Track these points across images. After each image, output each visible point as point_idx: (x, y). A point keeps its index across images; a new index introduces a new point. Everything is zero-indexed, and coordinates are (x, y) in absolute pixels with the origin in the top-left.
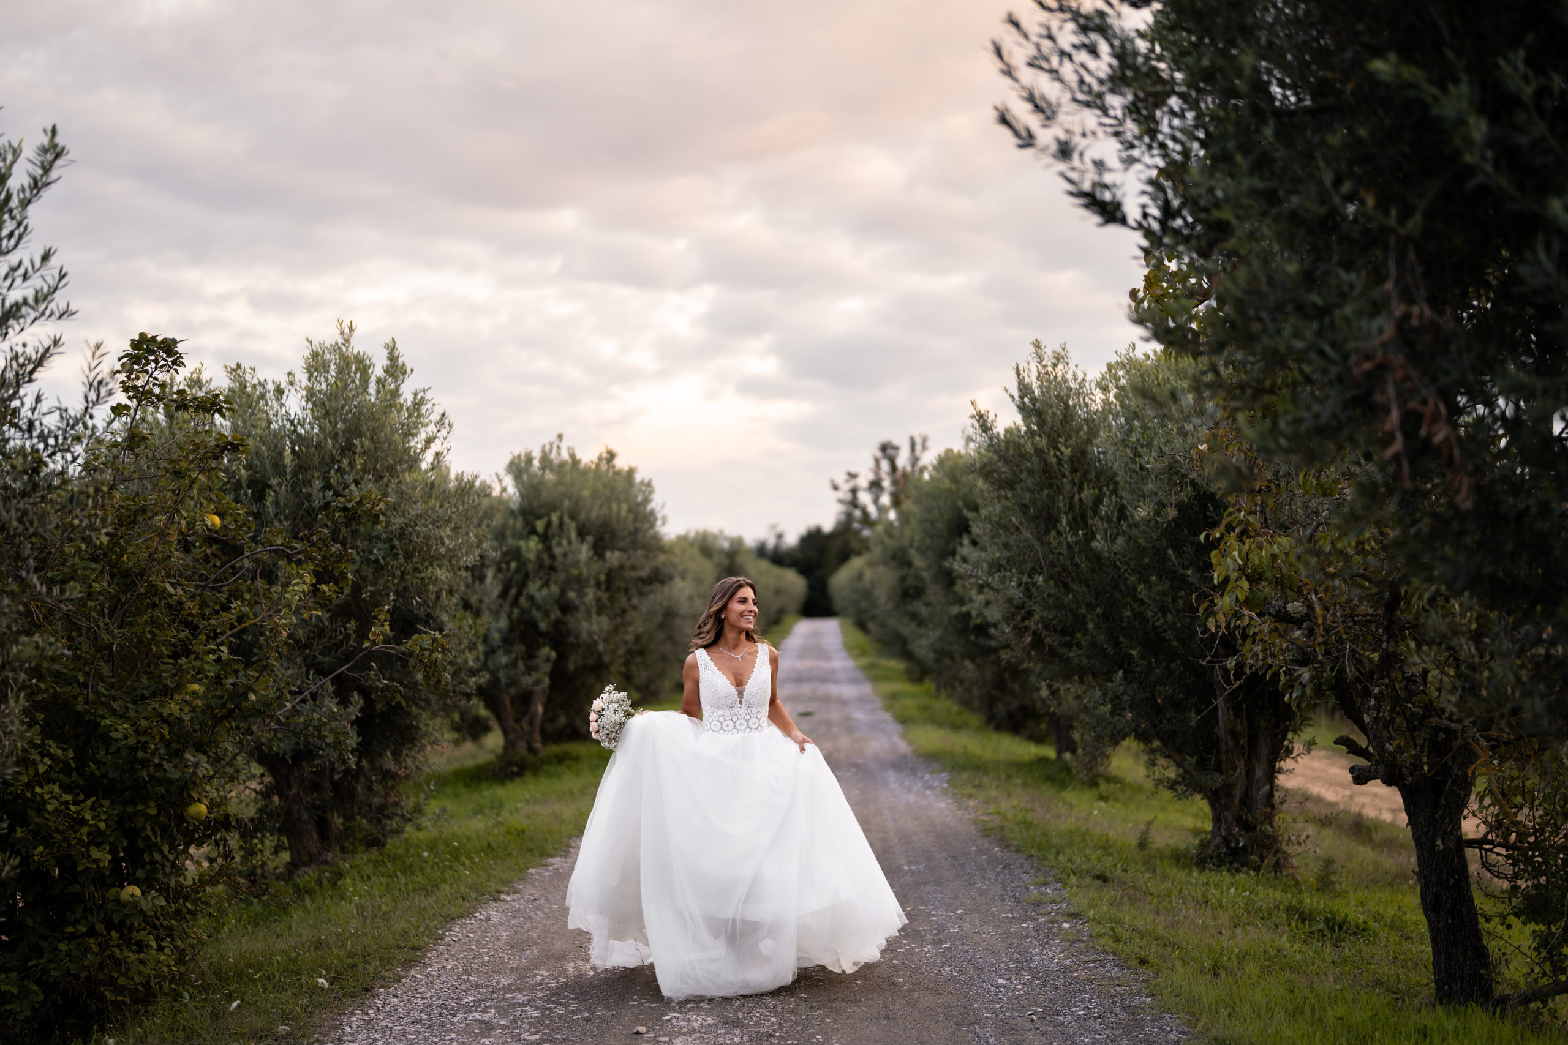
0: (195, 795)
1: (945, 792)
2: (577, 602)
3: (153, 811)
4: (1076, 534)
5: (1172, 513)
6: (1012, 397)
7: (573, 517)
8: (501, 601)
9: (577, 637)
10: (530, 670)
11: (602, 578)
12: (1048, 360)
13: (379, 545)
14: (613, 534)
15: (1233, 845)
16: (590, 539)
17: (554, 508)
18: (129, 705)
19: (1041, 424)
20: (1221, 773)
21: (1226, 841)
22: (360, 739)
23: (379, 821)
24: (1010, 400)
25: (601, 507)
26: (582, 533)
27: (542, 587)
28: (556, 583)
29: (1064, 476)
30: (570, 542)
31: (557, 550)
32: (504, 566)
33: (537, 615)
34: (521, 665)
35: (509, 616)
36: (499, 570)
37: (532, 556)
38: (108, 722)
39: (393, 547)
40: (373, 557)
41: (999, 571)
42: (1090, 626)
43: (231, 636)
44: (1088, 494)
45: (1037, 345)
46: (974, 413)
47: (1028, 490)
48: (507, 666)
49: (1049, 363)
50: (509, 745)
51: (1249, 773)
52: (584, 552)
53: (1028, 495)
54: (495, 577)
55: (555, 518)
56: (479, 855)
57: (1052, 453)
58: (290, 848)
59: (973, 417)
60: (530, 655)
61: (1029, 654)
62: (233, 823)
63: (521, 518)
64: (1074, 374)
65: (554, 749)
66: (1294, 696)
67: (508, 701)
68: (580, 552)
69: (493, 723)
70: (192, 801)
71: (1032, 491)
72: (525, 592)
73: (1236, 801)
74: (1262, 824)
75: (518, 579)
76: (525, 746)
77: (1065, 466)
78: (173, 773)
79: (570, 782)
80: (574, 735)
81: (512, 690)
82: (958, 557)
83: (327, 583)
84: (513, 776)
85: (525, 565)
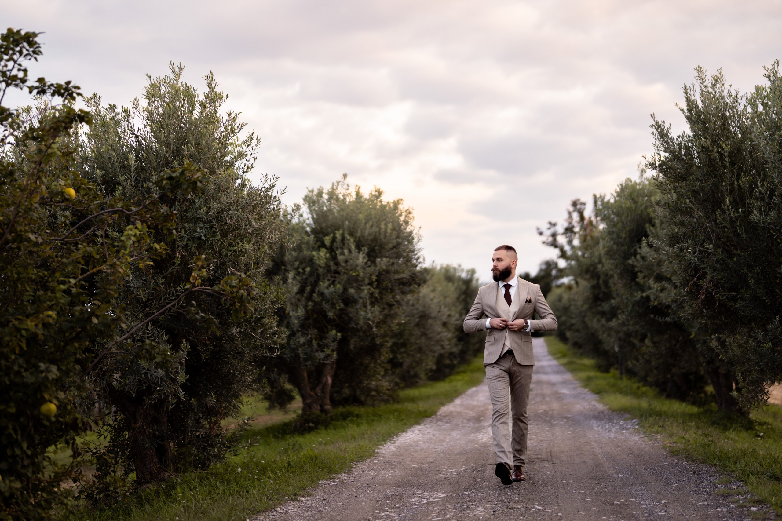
0: (47, 396)
1: (637, 432)
2: (356, 296)
3: (13, 410)
4: (737, 210)
6: (682, 110)
7: (351, 234)
8: (298, 296)
9: (357, 324)
10: (322, 348)
11: (374, 278)
12: (709, 81)
13: (202, 225)
14: (382, 245)
17: (338, 228)
19: (705, 130)
22: (188, 377)
23: (204, 448)
24: (681, 112)
25: (372, 226)
26: (359, 246)
27: (330, 286)
28: (339, 283)
29: (725, 167)
30: (350, 251)
31: (341, 258)
32: (300, 270)
33: (326, 306)
34: (315, 344)
35: (306, 306)
36: (298, 274)
37: (322, 262)
39: (212, 227)
40: (197, 235)
41: (678, 243)
42: (752, 282)
43: (81, 280)
44: (744, 180)
45: (699, 70)
46: (654, 123)
47: (698, 180)
48: (304, 345)
49: (710, 85)
50: (307, 407)
52: (361, 259)
53: (697, 184)
54: (294, 278)
55: (338, 235)
56: (281, 470)
57: (716, 149)
58: (136, 470)
59: (652, 126)
60: (322, 336)
61: (702, 312)
62: (80, 425)
63: (312, 236)
64: (729, 92)
65: (341, 409)
67: (305, 375)
68: (358, 259)
69: (295, 393)
70: (44, 401)
71: (701, 181)
72: (316, 290)
75: (312, 279)
76: (319, 407)
77: (727, 159)
78: (29, 378)
79: (352, 430)
80: (355, 401)
81: (309, 363)
82: (638, 257)
83: (158, 242)
84: (310, 430)
85: (317, 270)
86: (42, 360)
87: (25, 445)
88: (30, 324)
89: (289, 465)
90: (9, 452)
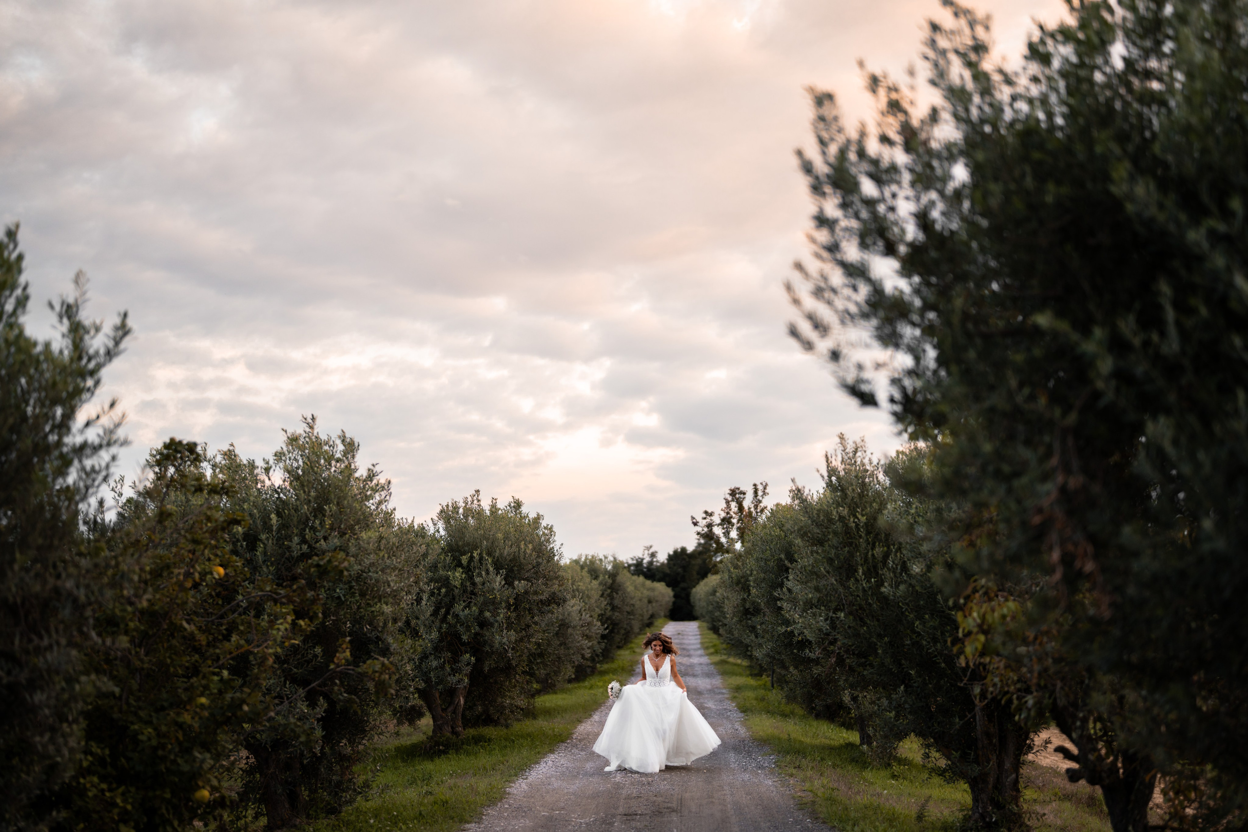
0: (200, 784)
1: (772, 772)
2: (492, 620)
3: (168, 796)
4: (869, 581)
6: (823, 477)
7: (489, 554)
8: (432, 618)
9: (492, 647)
10: (454, 671)
11: (512, 601)
12: (850, 448)
13: (341, 586)
14: (521, 567)
15: (987, 820)
16: (503, 572)
17: (476, 549)
18: (153, 714)
19: (844, 497)
20: (978, 764)
21: (983, 817)
22: (324, 733)
23: (336, 794)
24: (821, 479)
25: (511, 546)
26: (498, 566)
27: (465, 607)
28: (475, 605)
29: (860, 537)
30: (487, 573)
31: (478, 580)
32: (436, 591)
33: (461, 629)
34: (448, 668)
35: (440, 629)
36: (433, 595)
37: (457, 584)
38: (136, 727)
39: (351, 587)
40: (336, 595)
41: (811, 608)
42: (880, 651)
44: (879, 551)
45: (842, 437)
46: (794, 488)
47: (834, 547)
48: (436, 668)
49: (851, 451)
50: (437, 728)
51: (1000, 764)
52: (498, 581)
53: (833, 551)
54: (429, 600)
55: (476, 555)
56: (412, 822)
57: (852, 520)
58: (267, 815)
60: (455, 660)
61: (835, 670)
62: (228, 803)
63: (449, 554)
64: (870, 460)
65: (472, 732)
66: (1023, 716)
67: (437, 695)
68: (495, 581)
69: (425, 710)
70: (199, 788)
71: (837, 548)
72: (451, 613)
73: (990, 786)
74: (1009, 804)
75: (447, 600)
76: (450, 729)
77: (862, 530)
78: (184, 766)
79: (484, 759)
80: (488, 720)
81: (440, 687)
82: (785, 589)
83: (303, 619)
84: (440, 753)
85: (452, 590)
86: (198, 749)
87: (176, 823)
88: (186, 717)
89: (420, 814)
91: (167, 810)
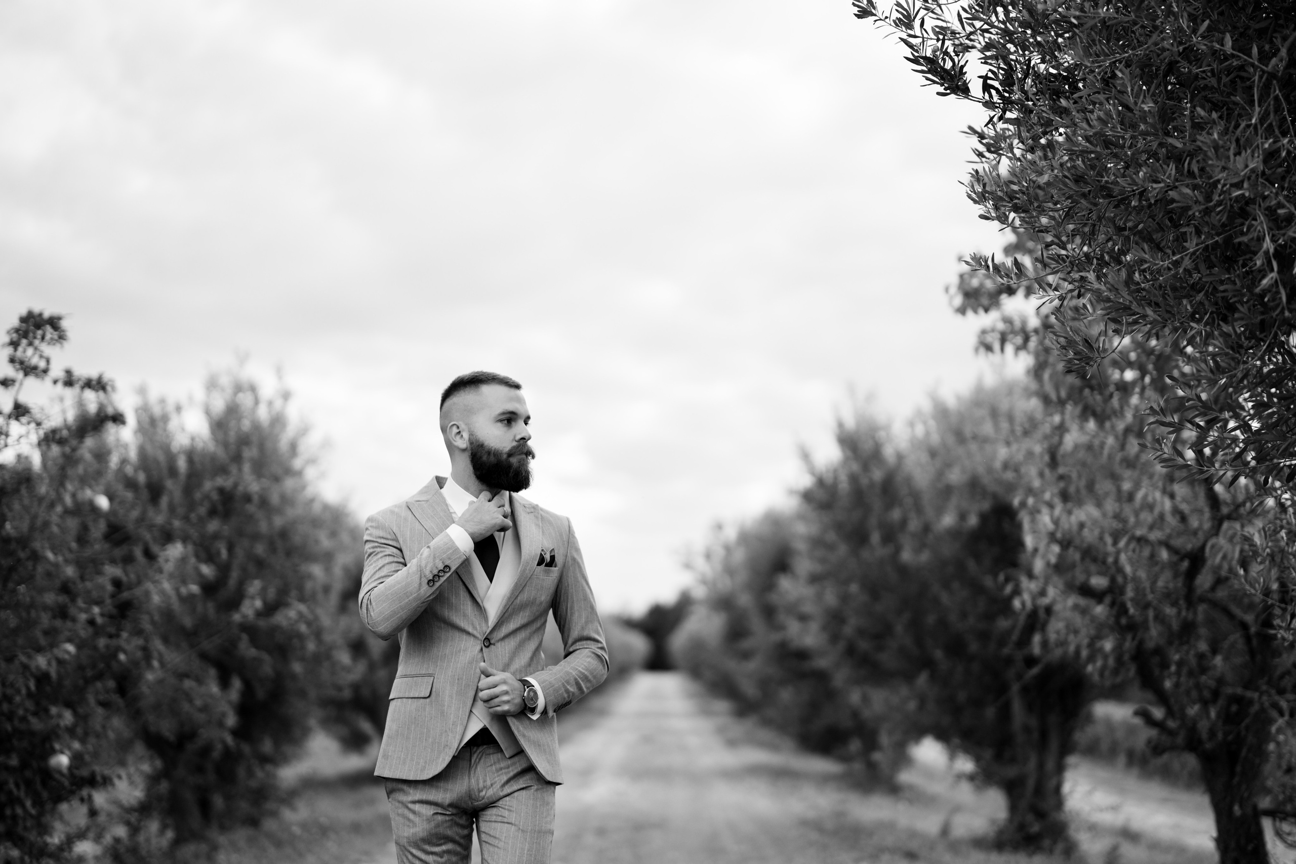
0: (57, 746)
3: (15, 763)
4: (886, 548)
5: (973, 521)
15: (1027, 831)
20: (1016, 765)
21: (1021, 828)
22: (238, 721)
23: (257, 803)
41: (817, 583)
47: (844, 509)
53: (843, 515)
58: (174, 828)
62: (99, 780)
64: (882, 413)
70: (53, 752)
71: (848, 510)
73: (1030, 791)
74: (1051, 811)
78: (36, 724)
86: (55, 702)
87: (28, 803)
88: (41, 661)
90: (8, 812)
91: (17, 786)
